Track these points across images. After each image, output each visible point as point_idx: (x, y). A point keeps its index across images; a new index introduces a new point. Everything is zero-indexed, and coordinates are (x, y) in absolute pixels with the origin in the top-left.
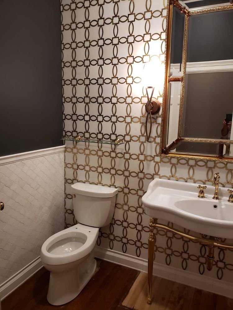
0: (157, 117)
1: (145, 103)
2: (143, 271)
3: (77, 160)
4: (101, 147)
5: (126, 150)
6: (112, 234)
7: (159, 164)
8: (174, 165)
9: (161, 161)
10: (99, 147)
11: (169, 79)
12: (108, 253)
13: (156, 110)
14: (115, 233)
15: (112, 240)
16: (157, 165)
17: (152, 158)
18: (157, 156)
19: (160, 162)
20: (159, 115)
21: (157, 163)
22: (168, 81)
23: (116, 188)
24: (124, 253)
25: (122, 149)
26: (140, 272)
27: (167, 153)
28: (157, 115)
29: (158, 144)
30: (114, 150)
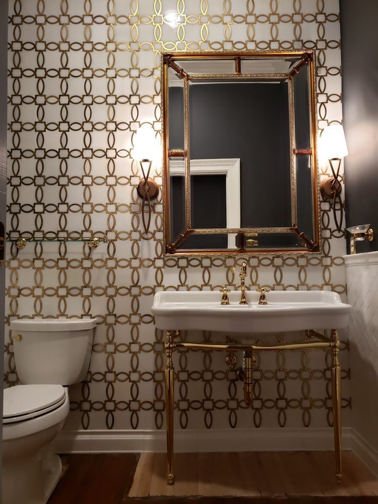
0: (155, 204)
1: (137, 185)
2: (145, 451)
3: (17, 279)
4: (65, 254)
5: (109, 253)
6: (86, 400)
7: (162, 269)
8: (183, 269)
9: (165, 264)
10: (60, 254)
11: (169, 153)
12: (80, 438)
13: (154, 193)
14: (93, 397)
15: (86, 412)
16: (159, 271)
17: (151, 263)
18: (159, 258)
19: (163, 267)
20: (157, 201)
21: (159, 268)
22: (167, 156)
23: (94, 318)
24: (109, 429)
25: (103, 254)
26: (139, 454)
27: (173, 252)
28: (155, 201)
29: (159, 241)
30: (89, 255)
